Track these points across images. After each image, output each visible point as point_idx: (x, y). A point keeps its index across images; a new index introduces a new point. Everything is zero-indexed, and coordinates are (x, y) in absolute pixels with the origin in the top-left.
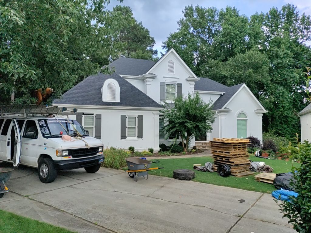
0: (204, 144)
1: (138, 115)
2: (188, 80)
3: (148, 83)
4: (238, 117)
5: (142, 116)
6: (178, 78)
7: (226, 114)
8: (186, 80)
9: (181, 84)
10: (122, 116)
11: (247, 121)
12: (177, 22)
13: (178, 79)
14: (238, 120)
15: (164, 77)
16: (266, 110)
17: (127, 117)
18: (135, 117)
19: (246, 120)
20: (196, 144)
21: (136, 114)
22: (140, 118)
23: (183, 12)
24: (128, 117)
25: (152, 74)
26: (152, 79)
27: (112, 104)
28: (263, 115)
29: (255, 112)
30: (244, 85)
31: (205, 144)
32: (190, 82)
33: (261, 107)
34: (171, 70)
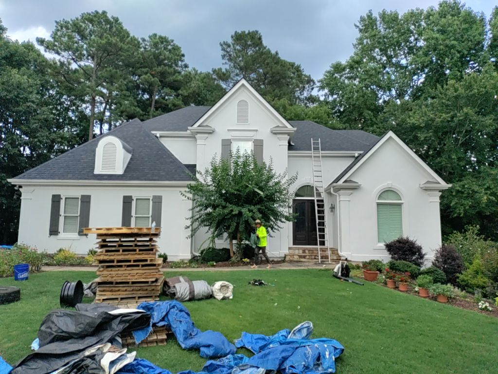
0: (307, 251)
1: (153, 196)
2: (274, 133)
3: (199, 142)
4: (380, 197)
5: (161, 196)
6: (257, 131)
7: (352, 193)
8: (272, 132)
9: (262, 141)
10: (125, 197)
11: (404, 207)
12: (353, 44)
13: (255, 132)
14: (378, 204)
15: (229, 130)
16: (448, 183)
17: (135, 199)
18: (149, 199)
19: (400, 205)
20: (290, 251)
21: (149, 193)
22: (158, 201)
23: (356, 26)
24: (137, 199)
25: (207, 126)
26: (206, 135)
27: (106, 177)
28: (441, 193)
29: (421, 188)
30: (391, 134)
31: (309, 250)
32: (279, 136)
33: (433, 178)
34: (242, 117)
